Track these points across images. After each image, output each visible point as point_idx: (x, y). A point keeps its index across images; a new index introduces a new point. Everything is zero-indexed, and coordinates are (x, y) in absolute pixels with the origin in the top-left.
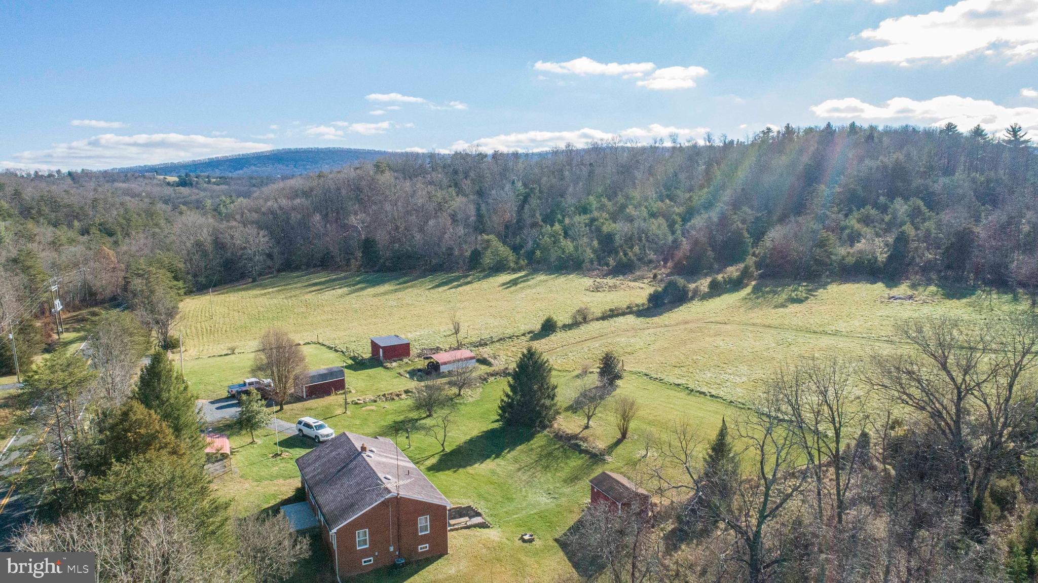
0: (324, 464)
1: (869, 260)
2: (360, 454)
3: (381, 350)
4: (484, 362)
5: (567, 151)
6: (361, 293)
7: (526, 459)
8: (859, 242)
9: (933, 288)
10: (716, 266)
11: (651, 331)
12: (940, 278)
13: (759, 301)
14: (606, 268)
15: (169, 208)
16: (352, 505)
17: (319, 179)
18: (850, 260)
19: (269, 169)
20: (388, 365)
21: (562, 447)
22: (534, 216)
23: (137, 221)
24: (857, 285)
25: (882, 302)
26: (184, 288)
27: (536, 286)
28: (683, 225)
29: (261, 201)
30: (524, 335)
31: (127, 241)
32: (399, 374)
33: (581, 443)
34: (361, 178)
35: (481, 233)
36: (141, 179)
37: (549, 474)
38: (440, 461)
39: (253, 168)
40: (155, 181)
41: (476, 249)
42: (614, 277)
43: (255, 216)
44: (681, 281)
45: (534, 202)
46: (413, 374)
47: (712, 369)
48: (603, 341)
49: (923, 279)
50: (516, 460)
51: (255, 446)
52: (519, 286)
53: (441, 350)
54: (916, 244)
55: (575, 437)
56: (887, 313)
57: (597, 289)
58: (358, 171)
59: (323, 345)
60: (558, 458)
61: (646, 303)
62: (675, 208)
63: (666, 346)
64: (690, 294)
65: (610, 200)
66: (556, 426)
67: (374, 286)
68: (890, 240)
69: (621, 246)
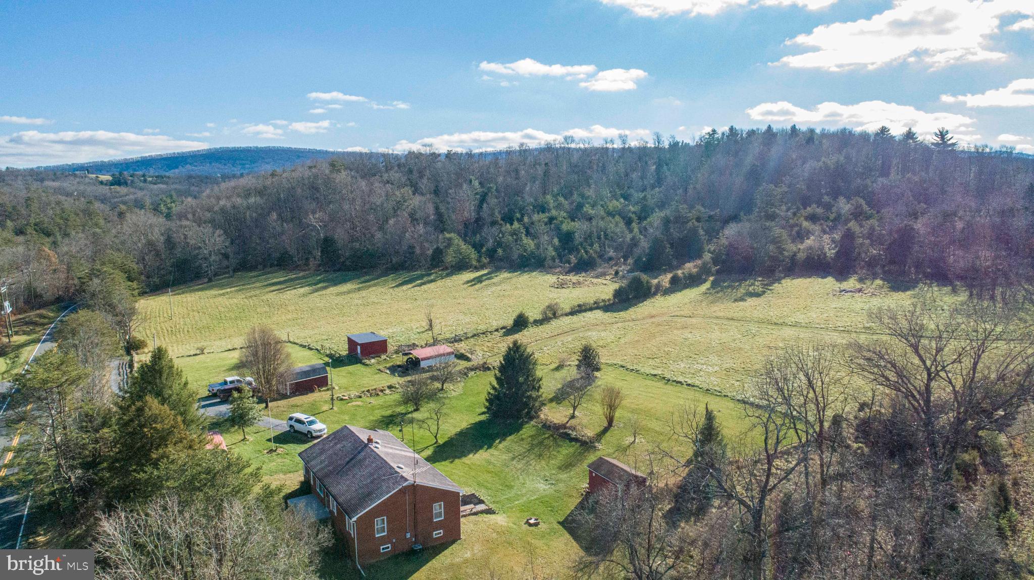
0: (330, 457)
1: (819, 256)
2: (366, 445)
3: (359, 347)
4: (462, 357)
5: (520, 151)
6: (324, 292)
7: (519, 449)
8: (808, 238)
9: (879, 282)
10: (675, 263)
11: (620, 325)
12: (885, 272)
13: (719, 295)
14: (568, 265)
15: (107, 208)
16: (369, 494)
17: (273, 178)
18: (801, 256)
19: (206, 168)
20: (367, 362)
21: (552, 436)
22: (492, 215)
23: (75, 221)
24: (809, 280)
25: (834, 295)
26: (138, 288)
27: (500, 283)
28: (639, 223)
29: (213, 200)
30: (497, 330)
31: (66, 241)
32: (379, 370)
33: (570, 432)
34: (316, 177)
35: (442, 232)
36: (72, 178)
37: (543, 462)
38: (435, 452)
39: (189, 167)
40: (87, 180)
41: (438, 248)
42: (577, 274)
43: (208, 215)
44: (644, 277)
45: (492, 201)
46: (393, 369)
47: (684, 359)
48: (577, 335)
49: (869, 273)
50: (508, 450)
51: (247, 443)
52: (484, 283)
53: (417, 346)
54: (861, 240)
55: (564, 426)
56: (840, 305)
57: (562, 286)
58: (313, 170)
59: (295, 343)
60: (550, 447)
61: (612, 298)
62: (631, 207)
63: (636, 339)
64: (653, 290)
65: (566, 198)
66: (542, 416)
67: (335, 285)
68: (837, 236)
69: (581, 244)
